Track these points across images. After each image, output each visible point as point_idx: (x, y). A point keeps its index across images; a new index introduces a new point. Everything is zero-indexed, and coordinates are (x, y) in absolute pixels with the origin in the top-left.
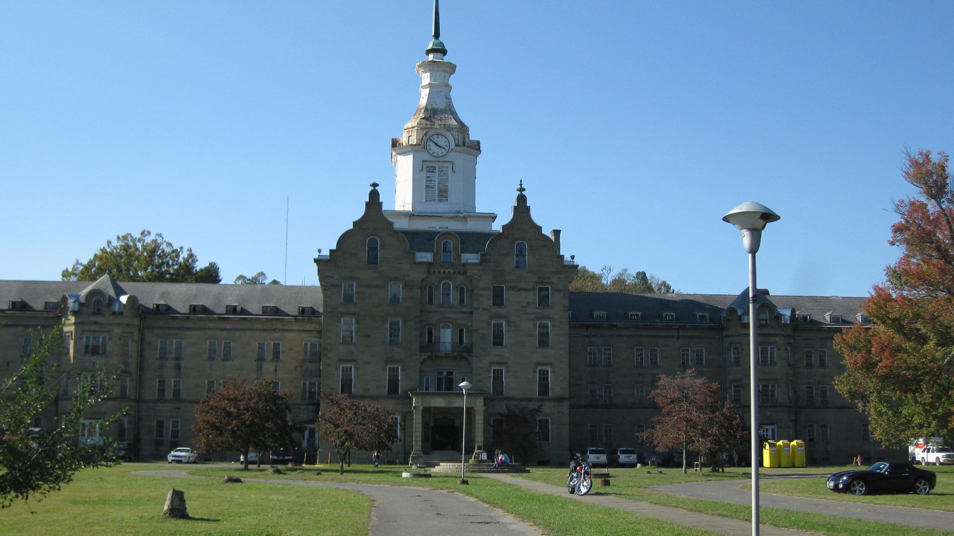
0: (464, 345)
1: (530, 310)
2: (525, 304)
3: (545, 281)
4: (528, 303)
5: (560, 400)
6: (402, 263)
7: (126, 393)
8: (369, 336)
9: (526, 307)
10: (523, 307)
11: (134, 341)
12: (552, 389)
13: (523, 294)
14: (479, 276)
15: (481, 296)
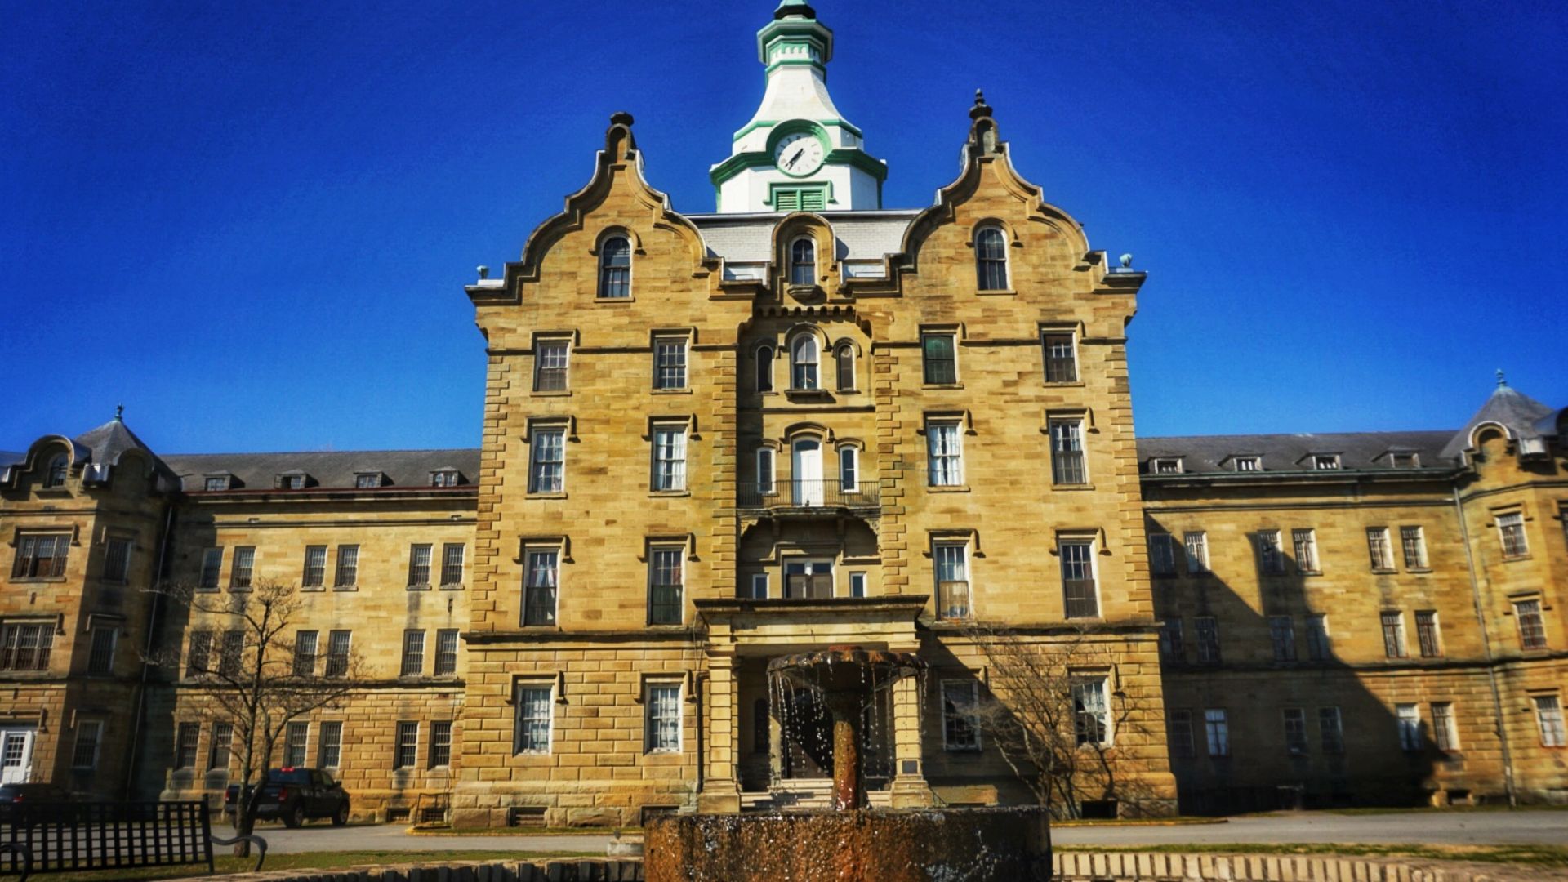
0: (856, 489)
1: (1028, 390)
2: (1015, 377)
3: (1060, 318)
4: (1020, 374)
5: (1127, 628)
6: (689, 290)
7: (108, 665)
8: (601, 471)
9: (1014, 383)
10: (1006, 384)
11: (139, 549)
12: (1106, 597)
13: (1006, 352)
14: (886, 313)
15: (896, 360)
